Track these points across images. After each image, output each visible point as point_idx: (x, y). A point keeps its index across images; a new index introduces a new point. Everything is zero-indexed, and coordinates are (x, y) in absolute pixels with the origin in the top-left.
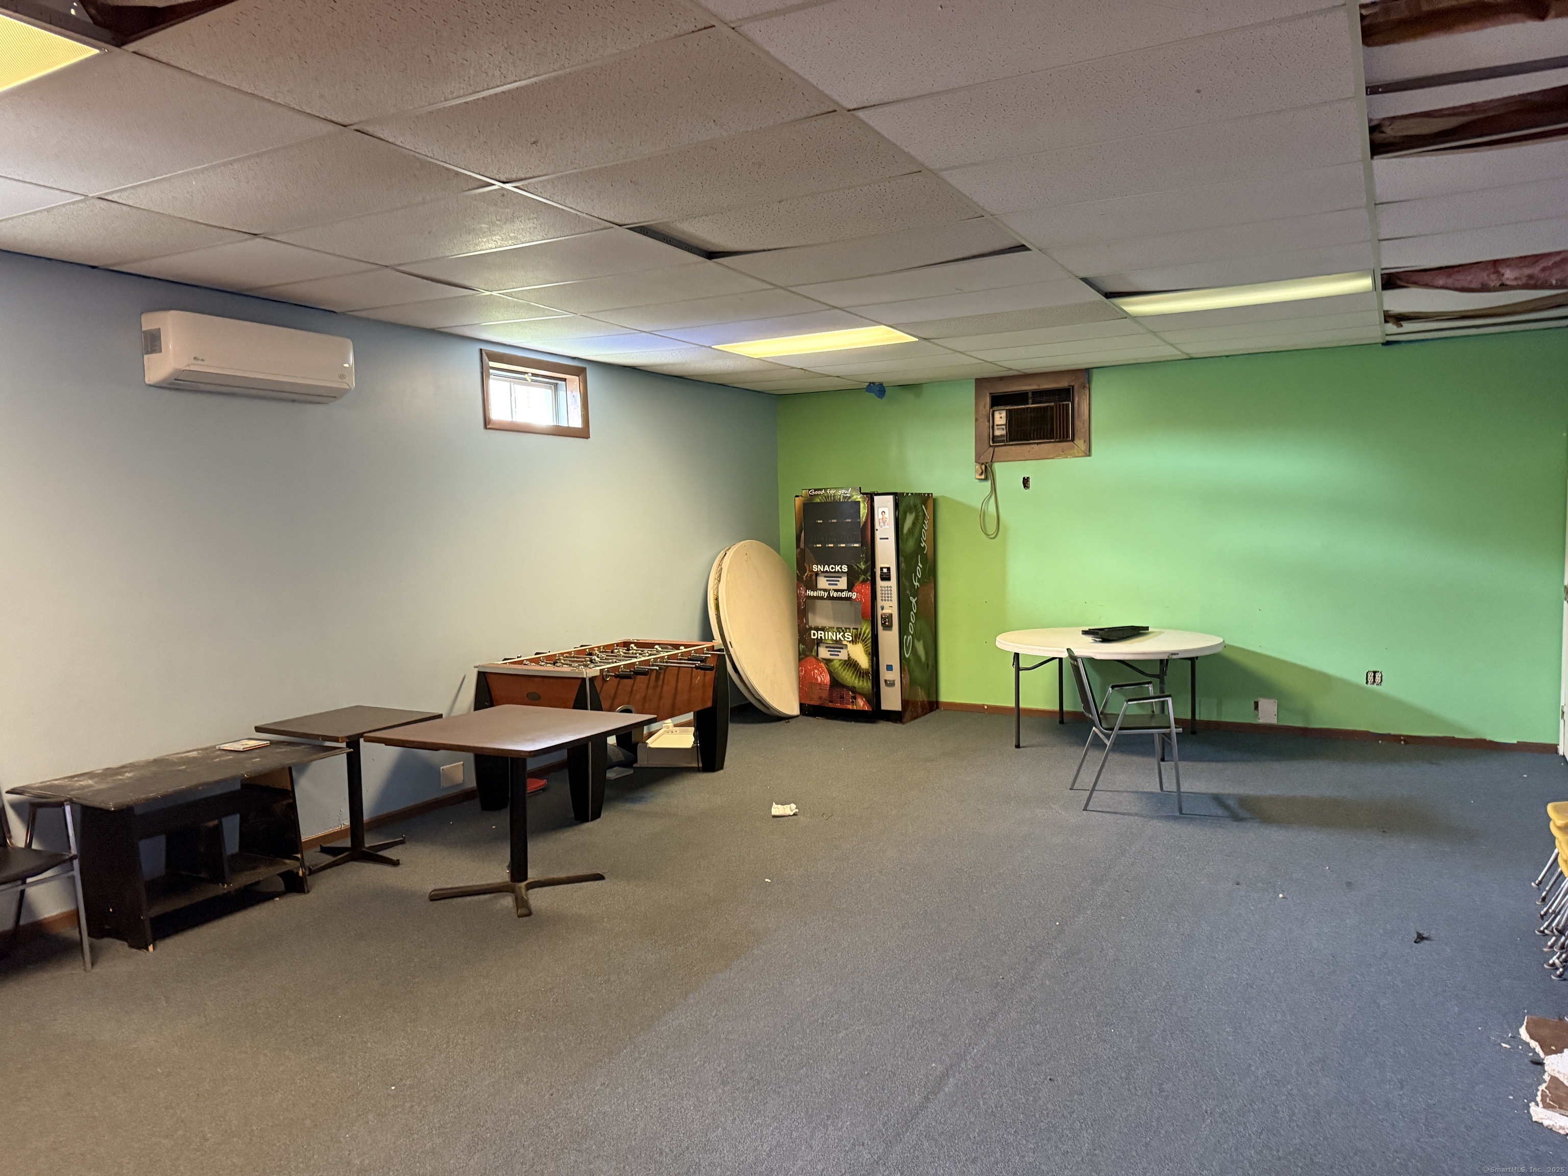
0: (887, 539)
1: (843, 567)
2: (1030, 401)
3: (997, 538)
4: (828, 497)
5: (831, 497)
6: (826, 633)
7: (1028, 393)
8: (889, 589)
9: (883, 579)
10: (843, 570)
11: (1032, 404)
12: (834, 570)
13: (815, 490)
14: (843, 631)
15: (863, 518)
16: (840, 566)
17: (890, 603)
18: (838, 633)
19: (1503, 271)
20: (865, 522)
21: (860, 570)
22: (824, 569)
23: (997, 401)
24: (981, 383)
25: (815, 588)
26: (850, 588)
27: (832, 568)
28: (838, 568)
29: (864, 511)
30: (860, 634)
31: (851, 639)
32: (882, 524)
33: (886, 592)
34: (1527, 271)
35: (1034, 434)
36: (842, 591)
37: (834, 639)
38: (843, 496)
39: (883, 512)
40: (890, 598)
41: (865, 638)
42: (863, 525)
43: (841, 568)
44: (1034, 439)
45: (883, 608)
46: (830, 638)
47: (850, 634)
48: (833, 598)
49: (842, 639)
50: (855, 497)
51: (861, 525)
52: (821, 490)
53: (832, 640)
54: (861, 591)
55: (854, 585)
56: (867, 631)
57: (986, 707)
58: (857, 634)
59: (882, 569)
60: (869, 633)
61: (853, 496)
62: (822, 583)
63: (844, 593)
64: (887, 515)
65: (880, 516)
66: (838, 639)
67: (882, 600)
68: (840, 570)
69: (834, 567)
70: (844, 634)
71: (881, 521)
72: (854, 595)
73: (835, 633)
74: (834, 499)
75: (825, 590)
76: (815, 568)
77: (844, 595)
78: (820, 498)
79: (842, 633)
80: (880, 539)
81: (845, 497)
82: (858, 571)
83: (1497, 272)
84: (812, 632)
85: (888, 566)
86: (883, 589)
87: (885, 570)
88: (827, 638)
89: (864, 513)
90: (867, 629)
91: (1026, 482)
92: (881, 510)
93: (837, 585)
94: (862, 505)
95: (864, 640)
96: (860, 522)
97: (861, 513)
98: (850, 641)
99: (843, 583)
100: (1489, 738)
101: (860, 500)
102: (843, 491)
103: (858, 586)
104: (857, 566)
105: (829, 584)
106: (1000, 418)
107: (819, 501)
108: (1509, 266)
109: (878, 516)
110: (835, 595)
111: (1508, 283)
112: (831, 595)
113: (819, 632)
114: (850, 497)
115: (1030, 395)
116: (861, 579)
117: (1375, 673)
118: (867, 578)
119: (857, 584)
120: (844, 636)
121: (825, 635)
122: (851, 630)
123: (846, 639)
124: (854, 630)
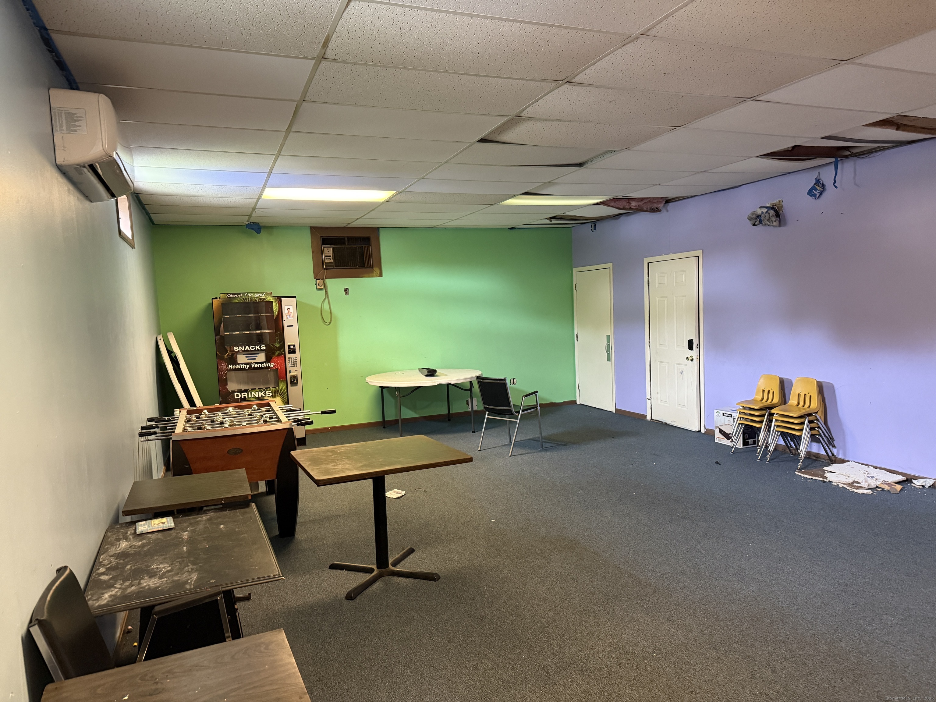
0: (293, 326)
1: (262, 346)
2: (347, 244)
3: (330, 325)
4: (246, 299)
5: (248, 299)
6: (250, 393)
7: (344, 238)
8: (295, 359)
9: (289, 353)
10: (262, 349)
11: (348, 245)
12: (254, 349)
13: (233, 294)
14: (264, 390)
15: (275, 312)
16: (259, 346)
17: (295, 368)
18: (260, 392)
19: (632, 202)
20: (277, 315)
21: (275, 348)
22: (245, 349)
23: (326, 241)
24: (314, 230)
25: (235, 363)
26: (268, 360)
27: (252, 348)
28: (257, 347)
29: (276, 308)
30: (278, 391)
31: (271, 394)
32: (288, 316)
33: (293, 361)
34: (640, 203)
35: (350, 263)
36: (262, 363)
37: (257, 396)
38: (259, 298)
39: (289, 308)
40: (295, 365)
41: (282, 393)
42: (276, 318)
43: (260, 347)
44: (350, 266)
45: (290, 372)
46: (253, 396)
47: (270, 392)
48: (254, 368)
49: (264, 395)
50: (268, 299)
51: (275, 317)
52: (239, 294)
53: (255, 397)
54: (277, 361)
55: (271, 358)
56: (284, 388)
57: (329, 428)
58: (276, 391)
59: (289, 346)
60: (285, 389)
61: (267, 298)
62: (242, 359)
63: (264, 364)
64: (291, 311)
65: (287, 311)
66: (260, 396)
67: (290, 367)
68: (259, 349)
69: (254, 347)
70: (265, 392)
71: (287, 314)
72: (272, 365)
73: (257, 393)
74: (251, 300)
75: (246, 364)
76: (236, 349)
77: (264, 365)
78: (239, 299)
79: (263, 392)
80: (287, 326)
81: (260, 299)
82: (274, 349)
83: (629, 202)
84: (235, 394)
85: (294, 344)
86: (290, 359)
87: (292, 347)
88: (250, 397)
89: (276, 309)
90: (283, 386)
91: (346, 290)
92: (286, 307)
93: (255, 359)
94: (274, 304)
95: (281, 394)
96: (273, 315)
97: (274, 309)
98: (270, 397)
99: (261, 357)
100: (554, 402)
101: (273, 301)
102: (258, 295)
103: (274, 358)
104: (273, 345)
105: (248, 359)
106: (328, 252)
107: (237, 301)
108: (634, 200)
109: (285, 311)
110: (256, 366)
111: (633, 207)
112: (253, 367)
113: (242, 394)
114: (264, 299)
115: (346, 239)
116: (277, 354)
117: (513, 379)
118: (281, 353)
119: (274, 357)
120: (265, 394)
121: (248, 395)
122: (271, 389)
123: (267, 395)
124: (273, 389)
